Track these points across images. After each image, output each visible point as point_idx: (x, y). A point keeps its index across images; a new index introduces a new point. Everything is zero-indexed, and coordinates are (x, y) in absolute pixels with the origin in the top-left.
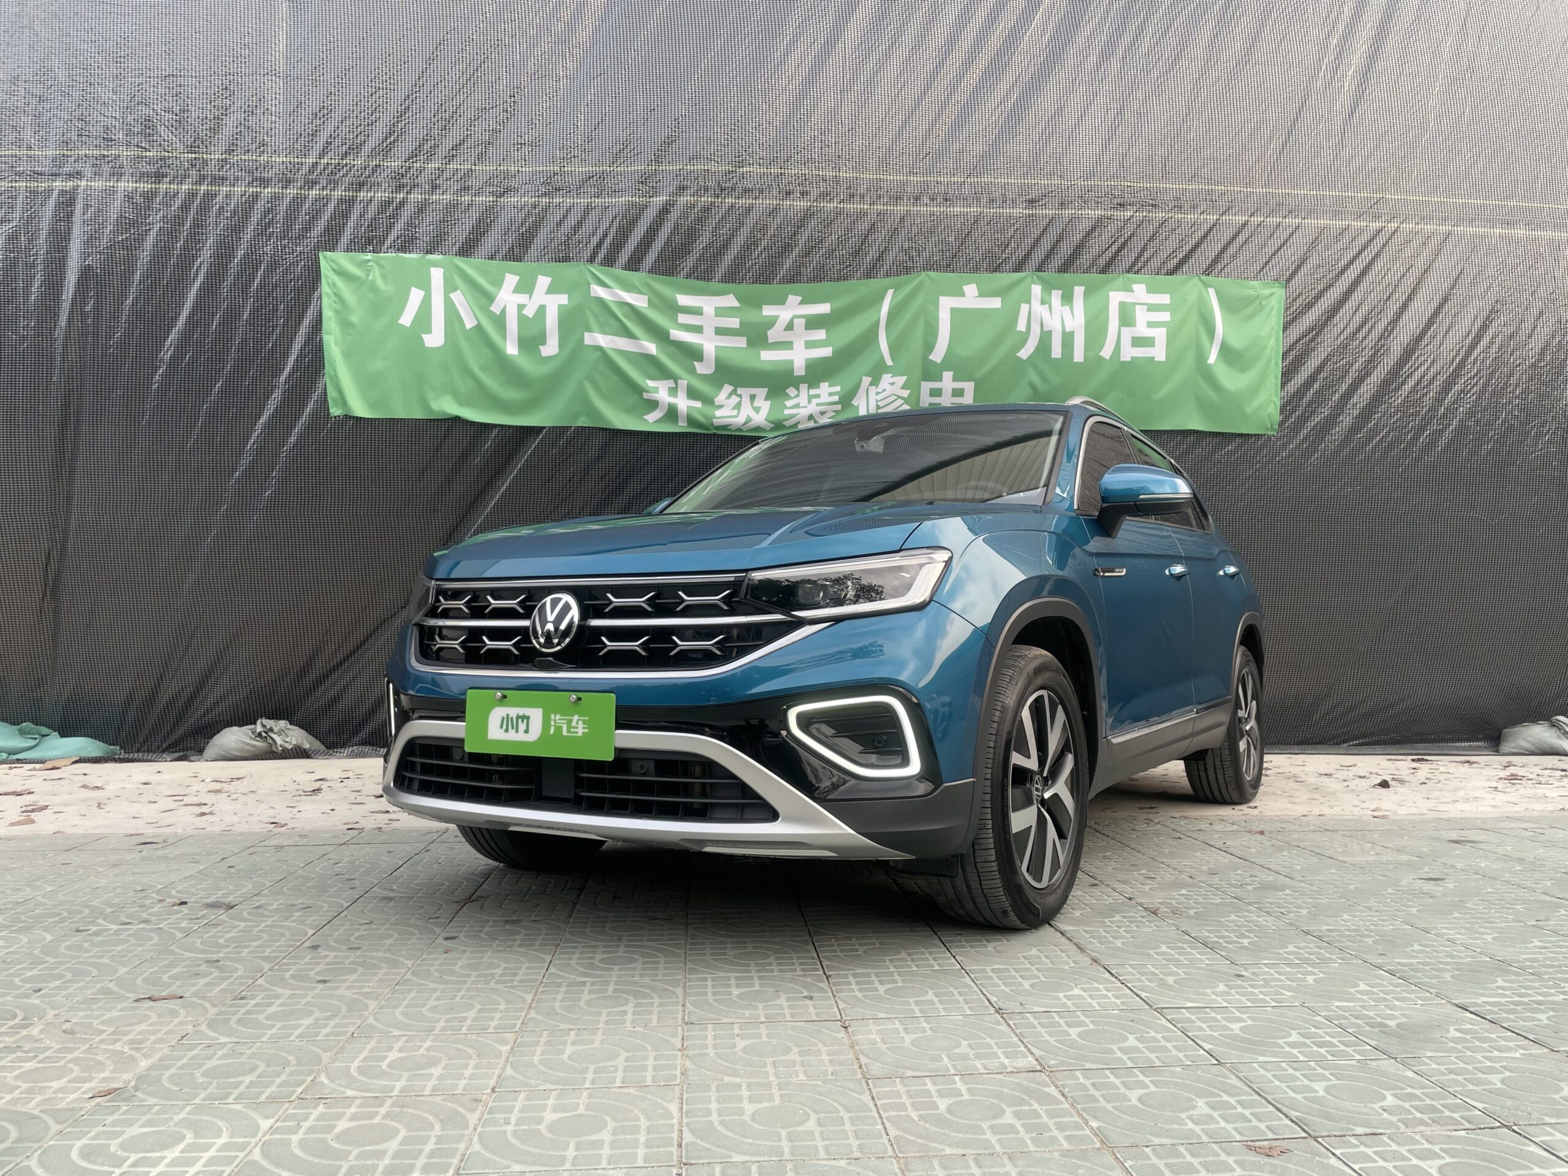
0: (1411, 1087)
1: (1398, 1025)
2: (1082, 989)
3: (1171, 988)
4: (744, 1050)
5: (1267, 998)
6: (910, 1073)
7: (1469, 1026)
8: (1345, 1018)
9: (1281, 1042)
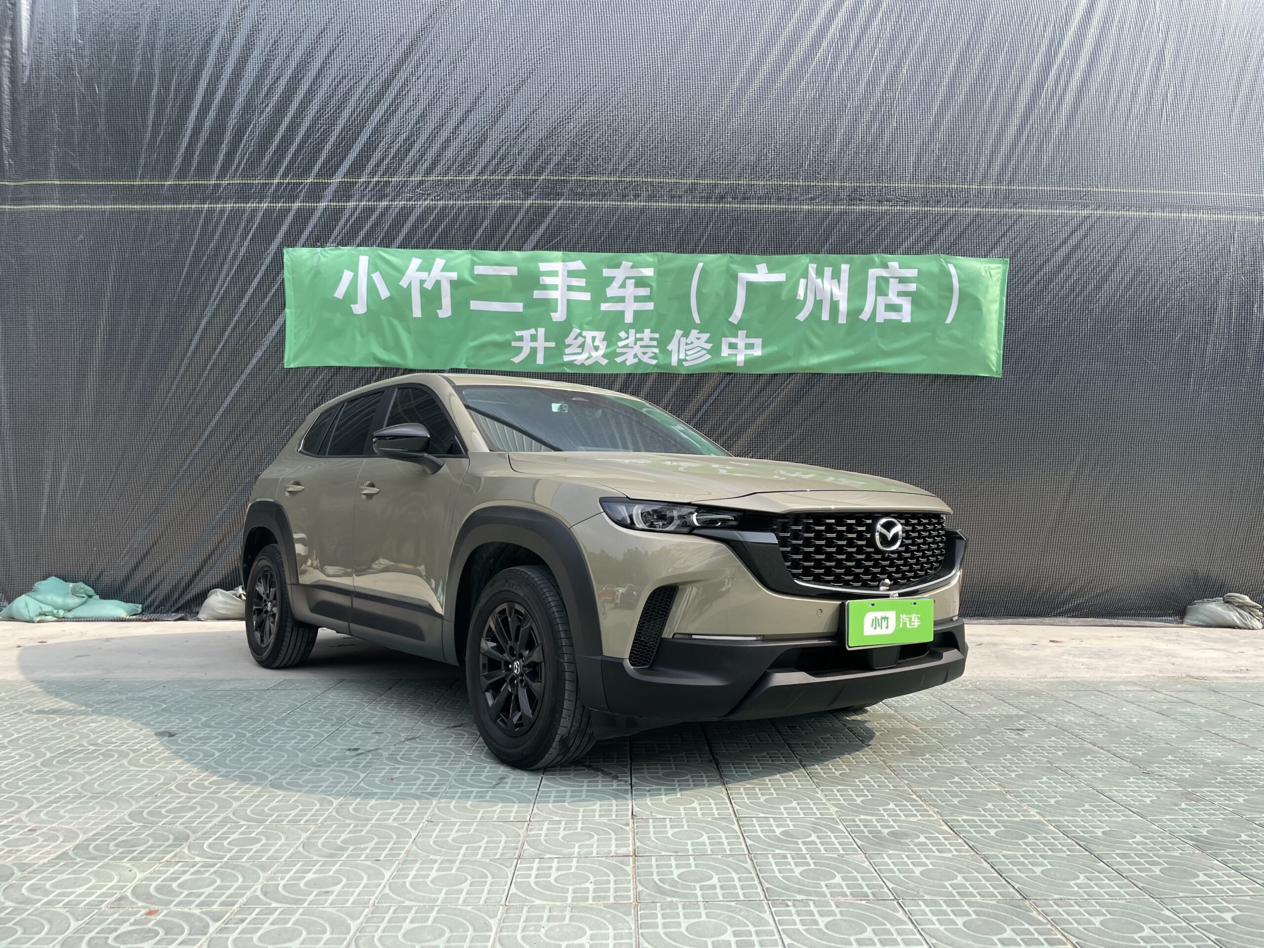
0: (858, 872)
1: (888, 834)
2: (700, 804)
3: (759, 804)
4: (453, 840)
5: (817, 812)
6: (548, 856)
7: (937, 835)
8: (858, 826)
9: (800, 841)
